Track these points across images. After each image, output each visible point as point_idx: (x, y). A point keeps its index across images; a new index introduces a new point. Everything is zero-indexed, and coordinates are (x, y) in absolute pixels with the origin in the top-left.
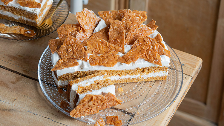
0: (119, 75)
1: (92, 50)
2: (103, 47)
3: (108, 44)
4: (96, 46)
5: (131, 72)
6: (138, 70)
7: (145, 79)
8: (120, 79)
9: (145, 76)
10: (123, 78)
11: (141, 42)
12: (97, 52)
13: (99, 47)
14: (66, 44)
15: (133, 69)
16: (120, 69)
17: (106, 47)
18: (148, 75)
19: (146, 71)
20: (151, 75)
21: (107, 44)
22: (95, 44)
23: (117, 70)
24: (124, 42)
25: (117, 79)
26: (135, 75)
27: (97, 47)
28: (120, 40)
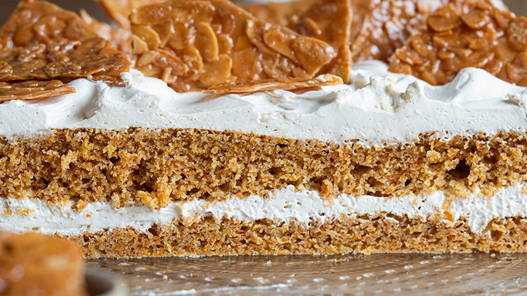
0: (317, 184)
1: (158, 61)
2: (222, 43)
3: (251, 24)
4: (183, 34)
5: (387, 168)
6: (433, 155)
7: (474, 230)
8: (323, 220)
9: (478, 206)
10: (342, 210)
11: (446, 37)
12: (191, 73)
13: (202, 44)
14: (14, 40)
15: (401, 139)
16: (323, 137)
17: (240, 42)
18: (494, 200)
19: (479, 168)
20: (513, 203)
21: (244, 27)
22: (179, 26)
23: (304, 136)
24: (344, 30)
25: (303, 219)
26: (412, 197)
27: (192, 39)
28: (325, 24)
